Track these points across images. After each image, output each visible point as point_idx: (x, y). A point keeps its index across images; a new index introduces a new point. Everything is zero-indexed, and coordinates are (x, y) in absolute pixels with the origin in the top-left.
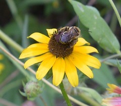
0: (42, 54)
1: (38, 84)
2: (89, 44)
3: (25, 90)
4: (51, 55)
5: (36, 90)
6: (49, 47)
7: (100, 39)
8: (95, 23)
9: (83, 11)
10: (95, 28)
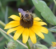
0: (17, 27)
1: (14, 43)
2: (42, 20)
3: (7, 47)
4: (21, 27)
5: (13, 46)
6: (20, 23)
7: (47, 18)
8: (44, 9)
9: (37, 3)
10: (44, 12)
